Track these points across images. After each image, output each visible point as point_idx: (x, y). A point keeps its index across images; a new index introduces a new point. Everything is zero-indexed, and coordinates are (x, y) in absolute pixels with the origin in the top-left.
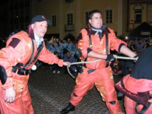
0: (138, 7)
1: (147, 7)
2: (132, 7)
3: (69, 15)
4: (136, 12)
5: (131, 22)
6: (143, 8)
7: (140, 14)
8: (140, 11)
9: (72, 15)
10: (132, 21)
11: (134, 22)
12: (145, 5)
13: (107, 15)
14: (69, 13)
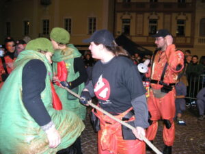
0: (126, 17)
1: (137, 17)
2: (119, 15)
3: (45, 21)
4: (123, 22)
5: (117, 34)
6: (131, 17)
7: (128, 24)
8: (128, 21)
9: (48, 21)
10: (119, 32)
12: (134, 15)
13: (91, 24)
14: (45, 19)
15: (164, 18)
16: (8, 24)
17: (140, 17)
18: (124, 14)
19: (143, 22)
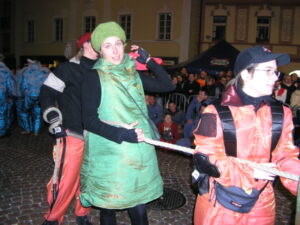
0: (220, 12)
1: (237, 12)
2: (208, 10)
3: (88, 20)
4: (215, 21)
5: (205, 40)
6: (228, 13)
7: (223, 24)
8: (223, 19)
10: (208, 37)
11: (210, 40)
12: (232, 9)
13: (162, 24)
14: (88, 16)
15: (281, 15)
16: (31, 24)
17: (242, 13)
18: (217, 8)
19: (248, 22)
